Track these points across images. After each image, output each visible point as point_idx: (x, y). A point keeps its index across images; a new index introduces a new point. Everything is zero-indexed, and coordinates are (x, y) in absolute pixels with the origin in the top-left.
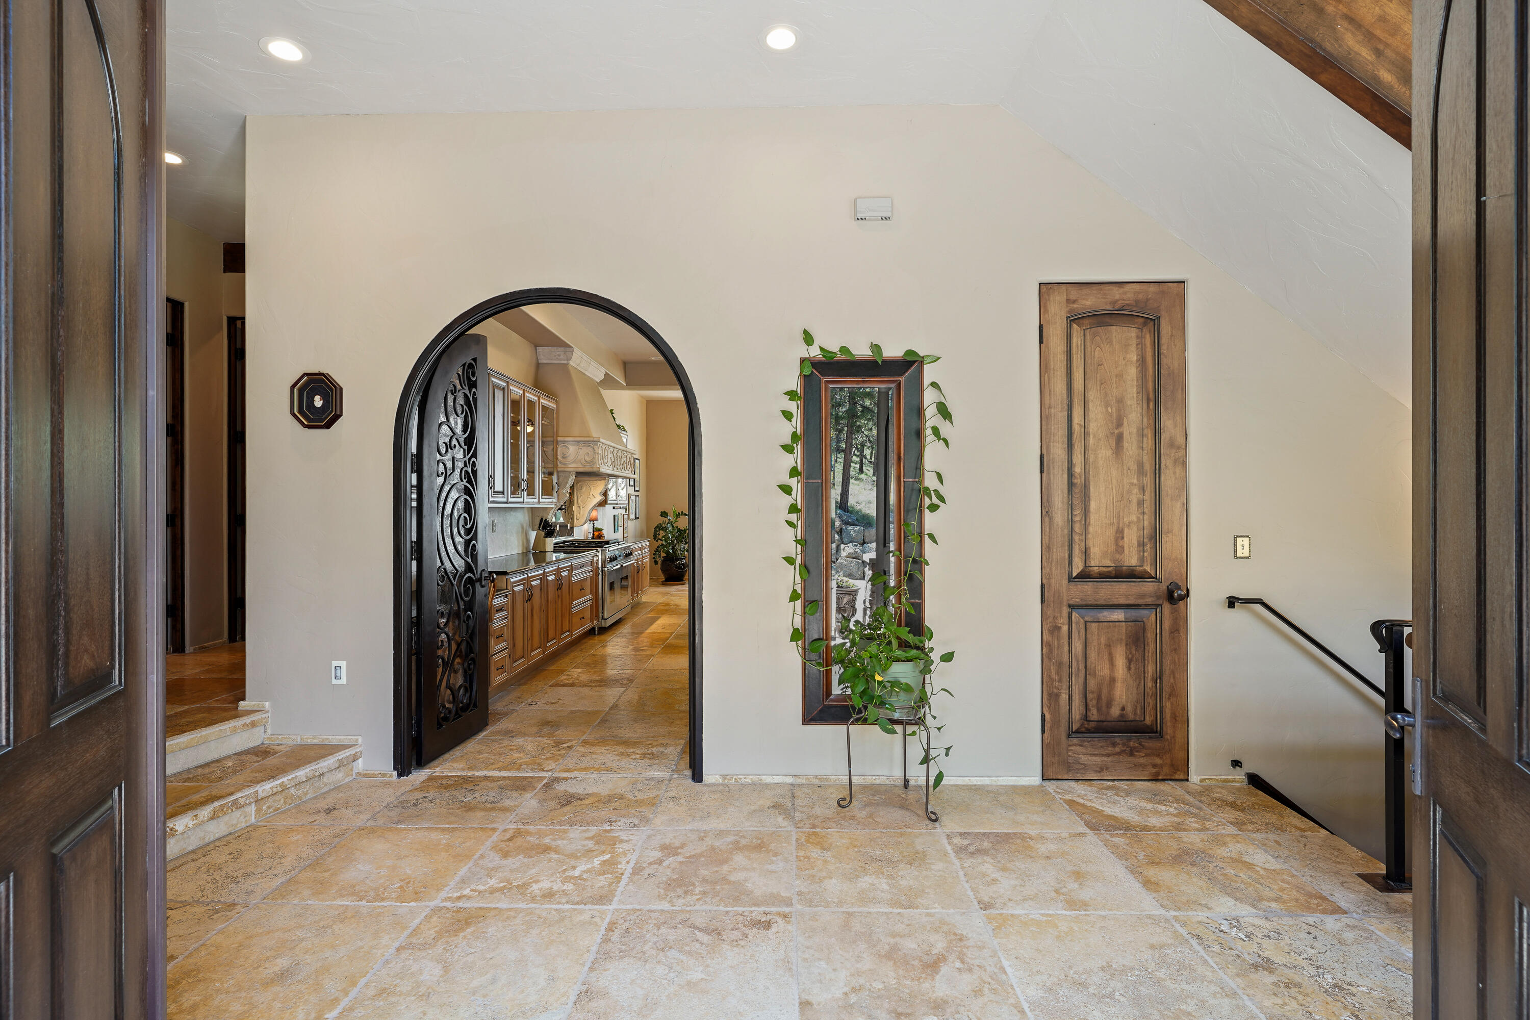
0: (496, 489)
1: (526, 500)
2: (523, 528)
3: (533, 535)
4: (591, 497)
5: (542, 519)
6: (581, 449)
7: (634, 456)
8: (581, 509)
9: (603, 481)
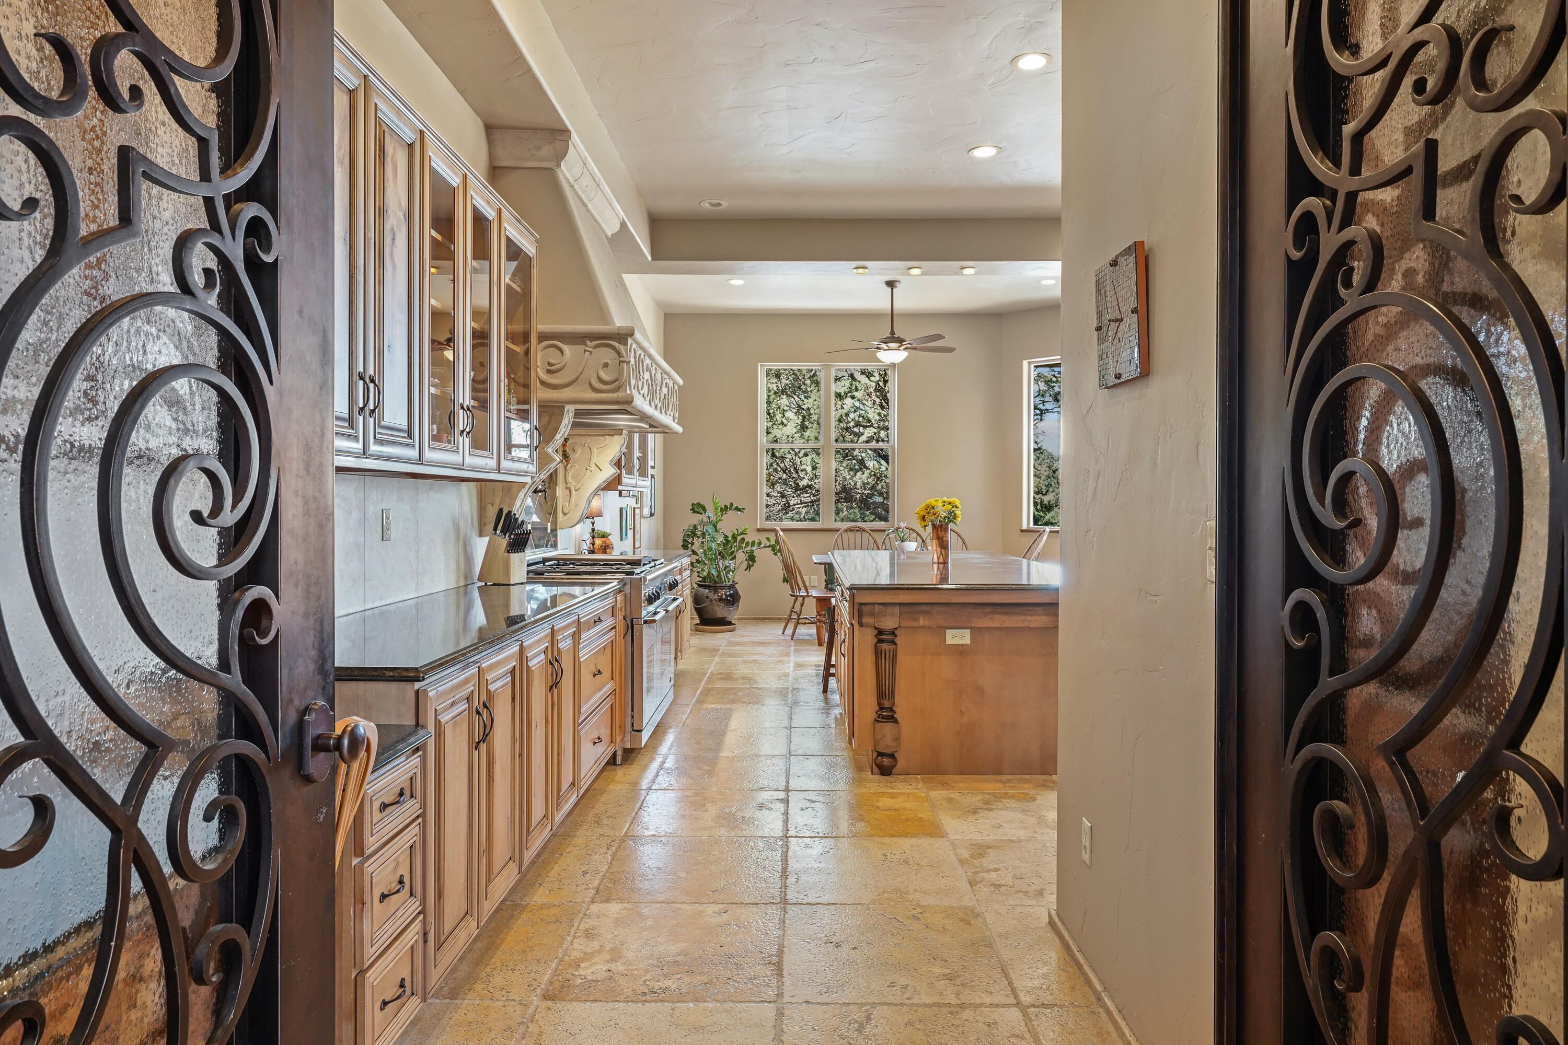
0: (388, 420)
1: (469, 460)
2: (457, 529)
3: (480, 546)
4: (593, 468)
5: (501, 510)
6: (591, 353)
7: (676, 387)
8: (574, 493)
9: (617, 438)
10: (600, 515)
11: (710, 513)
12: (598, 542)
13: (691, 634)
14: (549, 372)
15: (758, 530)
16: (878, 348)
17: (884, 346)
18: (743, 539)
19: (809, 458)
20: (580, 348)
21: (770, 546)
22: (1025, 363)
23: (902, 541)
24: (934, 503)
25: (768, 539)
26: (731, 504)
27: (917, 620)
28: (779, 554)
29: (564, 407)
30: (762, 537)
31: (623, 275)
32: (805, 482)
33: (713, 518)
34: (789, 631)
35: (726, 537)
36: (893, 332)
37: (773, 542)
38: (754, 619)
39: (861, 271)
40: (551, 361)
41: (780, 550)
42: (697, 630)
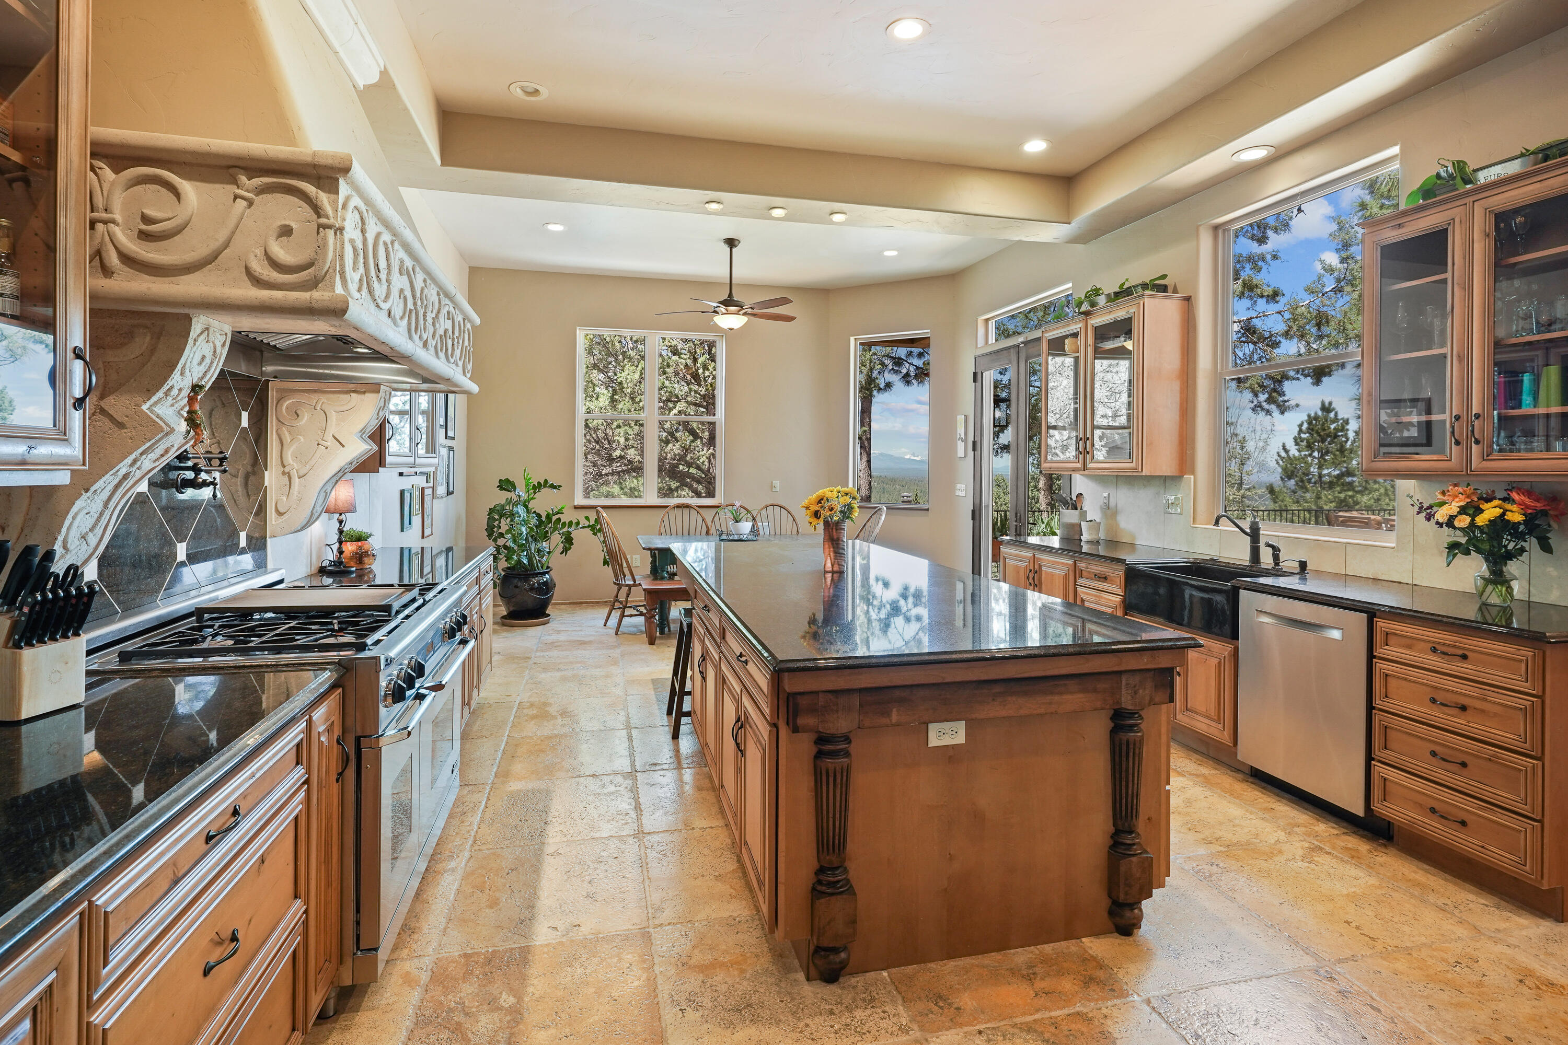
4: (330, 442)
6: (250, 203)
7: (468, 326)
8: (296, 481)
9: (370, 397)
10: (352, 509)
11: (521, 492)
12: (350, 548)
13: (495, 632)
14: (144, 236)
15: (576, 507)
16: (715, 312)
17: (722, 309)
18: (559, 519)
19: (622, 431)
20: (223, 191)
21: (589, 526)
22: (852, 339)
23: (737, 522)
24: (829, 494)
25: (587, 518)
26: (546, 481)
27: (887, 714)
28: (599, 534)
29: (188, 319)
30: (580, 516)
31: (402, 189)
32: (618, 453)
33: (524, 496)
34: (613, 621)
35: (539, 516)
36: (730, 295)
37: (592, 522)
38: (570, 603)
39: (714, 206)
40: (150, 212)
41: (600, 530)
42: (504, 625)
